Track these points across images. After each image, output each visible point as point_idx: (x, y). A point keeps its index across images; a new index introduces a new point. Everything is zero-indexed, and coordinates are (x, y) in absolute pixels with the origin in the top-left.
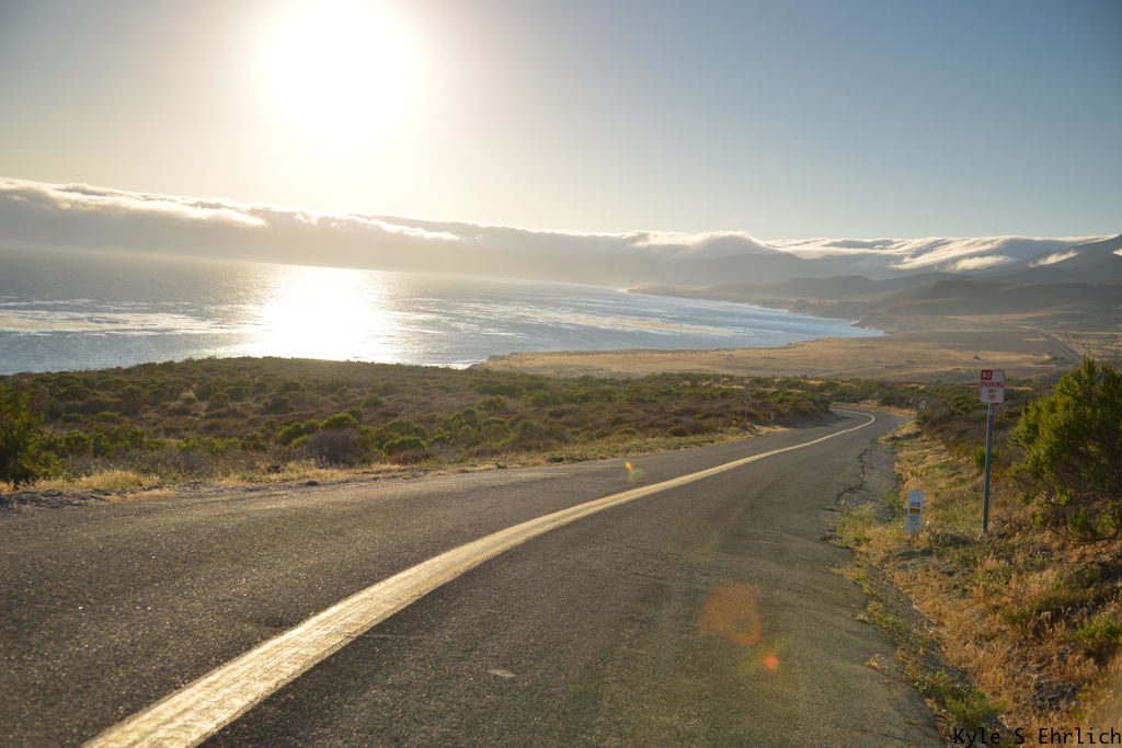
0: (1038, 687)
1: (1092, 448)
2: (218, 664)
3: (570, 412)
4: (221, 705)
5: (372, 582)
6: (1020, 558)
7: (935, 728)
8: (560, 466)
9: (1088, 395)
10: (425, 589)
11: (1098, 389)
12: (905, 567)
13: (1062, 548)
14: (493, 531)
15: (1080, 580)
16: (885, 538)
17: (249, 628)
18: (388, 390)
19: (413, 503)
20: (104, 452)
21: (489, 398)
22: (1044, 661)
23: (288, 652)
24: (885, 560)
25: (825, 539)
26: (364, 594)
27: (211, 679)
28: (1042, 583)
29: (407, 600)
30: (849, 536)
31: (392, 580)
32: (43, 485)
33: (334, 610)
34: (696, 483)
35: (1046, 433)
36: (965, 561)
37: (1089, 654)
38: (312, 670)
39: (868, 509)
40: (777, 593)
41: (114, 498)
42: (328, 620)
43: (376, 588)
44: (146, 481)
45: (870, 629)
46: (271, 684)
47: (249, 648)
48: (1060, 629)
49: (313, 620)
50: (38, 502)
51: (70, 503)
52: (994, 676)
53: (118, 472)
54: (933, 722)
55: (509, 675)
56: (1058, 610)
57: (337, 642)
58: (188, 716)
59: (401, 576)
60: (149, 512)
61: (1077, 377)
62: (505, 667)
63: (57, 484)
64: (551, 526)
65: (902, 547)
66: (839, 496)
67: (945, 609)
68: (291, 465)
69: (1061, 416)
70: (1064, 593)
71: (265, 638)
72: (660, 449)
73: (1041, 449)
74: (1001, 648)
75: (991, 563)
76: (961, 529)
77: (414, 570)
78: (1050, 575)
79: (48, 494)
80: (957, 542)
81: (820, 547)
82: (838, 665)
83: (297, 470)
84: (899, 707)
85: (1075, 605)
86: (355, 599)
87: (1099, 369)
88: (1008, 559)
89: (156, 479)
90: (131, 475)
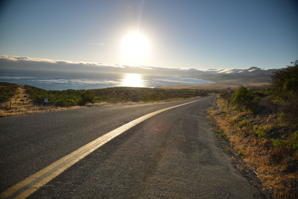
0: (233, 132)
1: (242, 99)
2: (118, 127)
3: (168, 94)
4: (119, 132)
5: (139, 117)
6: (232, 115)
7: (218, 137)
8: (167, 102)
9: (242, 91)
10: (146, 118)
11: (243, 90)
12: (216, 116)
13: (238, 113)
14: (156, 111)
15: (240, 117)
16: (213, 112)
17: (122, 123)
18: (142, 91)
19: (145, 107)
20: (103, 100)
21: (157, 92)
22: (234, 128)
23: (127, 126)
24: (214, 115)
25: (205, 112)
26: (138, 119)
27: (117, 129)
28: (234, 118)
29: (144, 120)
30: (208, 112)
31: (142, 117)
32: (95, 104)
33: (134, 121)
34: (186, 104)
35: (236, 97)
36: (225, 115)
37: (239, 127)
38: (131, 128)
39: (212, 108)
40: (197, 120)
41: (104, 106)
42: (133, 122)
43: (139, 118)
44: (109, 104)
45: (210, 124)
46: (125, 130)
47: (122, 125)
48: (236, 124)
49: (131, 122)
50: (95, 106)
51: (99, 106)
52: (227, 130)
53: (105, 102)
54: (217, 136)
55: (158, 130)
56: (236, 121)
57: (134, 125)
58: (115, 133)
59: (143, 117)
60: (109, 107)
61: (240, 88)
62: (157, 129)
63: (97, 104)
64: (165, 110)
65: (216, 113)
66: (208, 106)
67: (221, 122)
68: (128, 102)
69: (238, 94)
70: (237, 119)
71: (124, 124)
72: (182, 100)
73: (235, 99)
74: (228, 127)
75: (228, 115)
76: (224, 111)
77: (145, 116)
78: (236, 117)
79: (96, 105)
80: (224, 112)
81: (204, 114)
82: (205, 129)
83: (129, 102)
84: (213, 135)
85: (239, 121)
86: (137, 119)
87: (243, 87)
88: (231, 115)
89: (110, 103)
90: (107, 103)
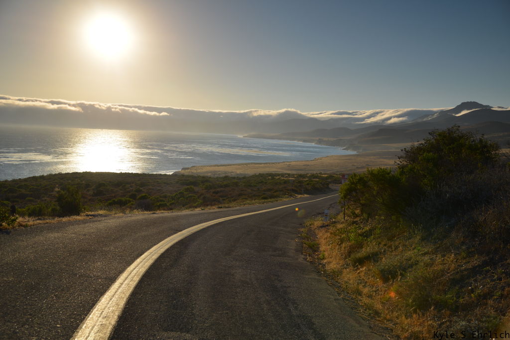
3: (221, 191)
7: (302, 246)
12: (319, 229)
21: (186, 187)
24: (316, 228)
25: (301, 224)
30: (308, 224)
40: (280, 232)
57: (190, 233)
72: (257, 204)
77: (197, 226)
80: (336, 222)
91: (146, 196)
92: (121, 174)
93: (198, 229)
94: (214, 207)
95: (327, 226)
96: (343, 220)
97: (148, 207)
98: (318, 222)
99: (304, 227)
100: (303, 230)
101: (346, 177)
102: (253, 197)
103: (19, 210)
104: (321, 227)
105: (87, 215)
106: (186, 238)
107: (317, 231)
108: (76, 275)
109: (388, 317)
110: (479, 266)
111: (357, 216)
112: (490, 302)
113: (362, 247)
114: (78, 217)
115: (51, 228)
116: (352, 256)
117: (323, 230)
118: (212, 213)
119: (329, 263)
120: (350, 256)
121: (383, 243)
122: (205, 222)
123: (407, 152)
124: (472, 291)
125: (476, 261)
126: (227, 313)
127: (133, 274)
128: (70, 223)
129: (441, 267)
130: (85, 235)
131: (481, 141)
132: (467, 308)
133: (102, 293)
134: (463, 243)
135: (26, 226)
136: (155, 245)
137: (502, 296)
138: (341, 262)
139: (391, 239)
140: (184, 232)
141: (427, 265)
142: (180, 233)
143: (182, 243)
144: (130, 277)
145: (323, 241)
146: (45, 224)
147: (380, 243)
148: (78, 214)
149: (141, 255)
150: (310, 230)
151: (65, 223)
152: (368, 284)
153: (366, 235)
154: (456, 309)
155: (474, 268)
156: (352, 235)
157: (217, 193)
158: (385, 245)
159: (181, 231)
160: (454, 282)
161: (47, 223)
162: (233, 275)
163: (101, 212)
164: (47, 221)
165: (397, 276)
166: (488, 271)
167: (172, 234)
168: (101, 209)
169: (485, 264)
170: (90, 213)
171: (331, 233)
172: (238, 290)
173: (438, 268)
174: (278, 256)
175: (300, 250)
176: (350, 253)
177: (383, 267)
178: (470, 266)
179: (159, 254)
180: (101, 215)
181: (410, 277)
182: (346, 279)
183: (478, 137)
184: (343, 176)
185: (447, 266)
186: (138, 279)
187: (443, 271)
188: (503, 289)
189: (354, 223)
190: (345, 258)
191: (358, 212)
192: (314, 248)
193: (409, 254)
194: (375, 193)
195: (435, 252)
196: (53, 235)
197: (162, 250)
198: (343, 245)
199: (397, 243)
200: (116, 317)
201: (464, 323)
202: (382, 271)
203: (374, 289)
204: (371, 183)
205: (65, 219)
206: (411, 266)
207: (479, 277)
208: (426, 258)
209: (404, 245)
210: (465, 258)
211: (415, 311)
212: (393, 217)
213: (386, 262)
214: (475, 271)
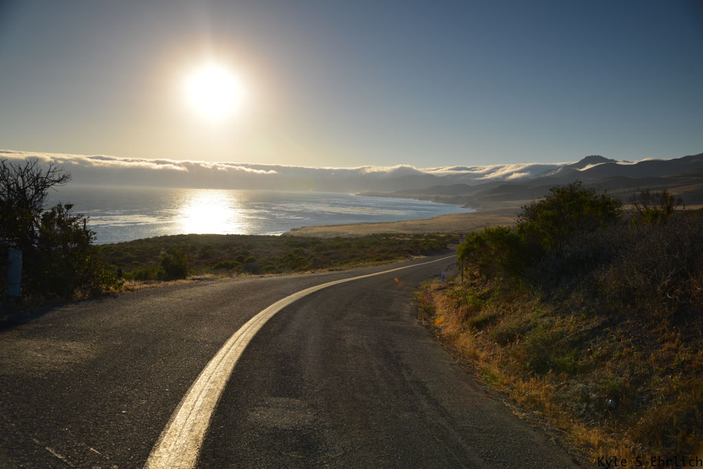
24: (432, 291)
26: (300, 292)
30: (425, 286)
31: (303, 291)
38: (298, 300)
40: (395, 295)
42: (295, 295)
54: (418, 310)
57: (299, 297)
80: (452, 284)
81: (413, 288)
91: (253, 259)
92: (228, 236)
93: (308, 293)
94: (325, 270)
95: (444, 288)
96: (461, 282)
97: (255, 271)
98: (435, 285)
99: (420, 290)
100: (419, 293)
101: (464, 236)
102: (365, 258)
103: (126, 273)
104: (438, 290)
105: (193, 279)
106: (295, 302)
107: (433, 294)
108: (183, 340)
109: (505, 381)
110: (598, 327)
111: (476, 278)
112: (609, 363)
113: (480, 311)
114: (184, 281)
115: (156, 292)
116: (470, 319)
117: (440, 293)
118: (323, 276)
119: (446, 327)
120: (467, 320)
121: (502, 306)
122: (315, 286)
123: (528, 209)
124: (591, 353)
125: (595, 322)
126: (337, 379)
127: (240, 339)
128: (176, 287)
129: (560, 329)
130: (191, 299)
131: (603, 196)
132: (586, 370)
133: (210, 358)
134: (583, 304)
135: (132, 290)
136: (263, 309)
137: (620, 357)
138: (458, 326)
139: (510, 301)
140: (293, 296)
141: (546, 327)
142: (288, 297)
143: (291, 308)
144: (238, 342)
145: (439, 305)
146: (151, 288)
147: (498, 306)
148: (185, 278)
149: (249, 320)
150: (426, 293)
151: (171, 287)
152: (485, 348)
153: (484, 297)
154: (574, 372)
155: (594, 329)
156: (470, 298)
157: (327, 255)
158: (504, 308)
159: (290, 295)
160: (573, 344)
161: (153, 287)
162: (344, 340)
163: (207, 276)
164: (154, 285)
165: (515, 339)
166: (607, 332)
167: (281, 299)
168: (207, 273)
169: (604, 325)
170: (196, 277)
171: (448, 296)
172: (349, 355)
173: (557, 330)
174: (392, 320)
175: (415, 314)
176: (467, 316)
177: (501, 331)
178: (589, 327)
179: (267, 319)
180: (207, 279)
181: (528, 340)
182: (462, 344)
183: (601, 193)
184: (461, 235)
185: (566, 328)
186: (246, 344)
187: (562, 333)
188: (621, 349)
189: (472, 284)
190: (463, 322)
191: (476, 273)
192: (430, 312)
193: (529, 316)
194: (493, 253)
195: (554, 314)
196: (159, 300)
197: (270, 315)
198: (461, 308)
199: (516, 305)
200: (224, 382)
201: (581, 385)
202: (501, 334)
203: (492, 353)
204: (488, 243)
205: (171, 283)
206: (530, 329)
207: (599, 339)
208: (546, 320)
209: (523, 307)
210: (584, 320)
211: (533, 375)
212: (513, 279)
213: (504, 325)
214: (594, 332)
